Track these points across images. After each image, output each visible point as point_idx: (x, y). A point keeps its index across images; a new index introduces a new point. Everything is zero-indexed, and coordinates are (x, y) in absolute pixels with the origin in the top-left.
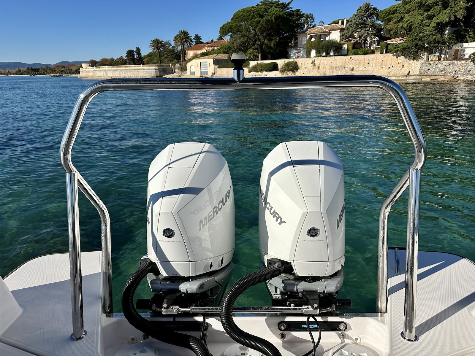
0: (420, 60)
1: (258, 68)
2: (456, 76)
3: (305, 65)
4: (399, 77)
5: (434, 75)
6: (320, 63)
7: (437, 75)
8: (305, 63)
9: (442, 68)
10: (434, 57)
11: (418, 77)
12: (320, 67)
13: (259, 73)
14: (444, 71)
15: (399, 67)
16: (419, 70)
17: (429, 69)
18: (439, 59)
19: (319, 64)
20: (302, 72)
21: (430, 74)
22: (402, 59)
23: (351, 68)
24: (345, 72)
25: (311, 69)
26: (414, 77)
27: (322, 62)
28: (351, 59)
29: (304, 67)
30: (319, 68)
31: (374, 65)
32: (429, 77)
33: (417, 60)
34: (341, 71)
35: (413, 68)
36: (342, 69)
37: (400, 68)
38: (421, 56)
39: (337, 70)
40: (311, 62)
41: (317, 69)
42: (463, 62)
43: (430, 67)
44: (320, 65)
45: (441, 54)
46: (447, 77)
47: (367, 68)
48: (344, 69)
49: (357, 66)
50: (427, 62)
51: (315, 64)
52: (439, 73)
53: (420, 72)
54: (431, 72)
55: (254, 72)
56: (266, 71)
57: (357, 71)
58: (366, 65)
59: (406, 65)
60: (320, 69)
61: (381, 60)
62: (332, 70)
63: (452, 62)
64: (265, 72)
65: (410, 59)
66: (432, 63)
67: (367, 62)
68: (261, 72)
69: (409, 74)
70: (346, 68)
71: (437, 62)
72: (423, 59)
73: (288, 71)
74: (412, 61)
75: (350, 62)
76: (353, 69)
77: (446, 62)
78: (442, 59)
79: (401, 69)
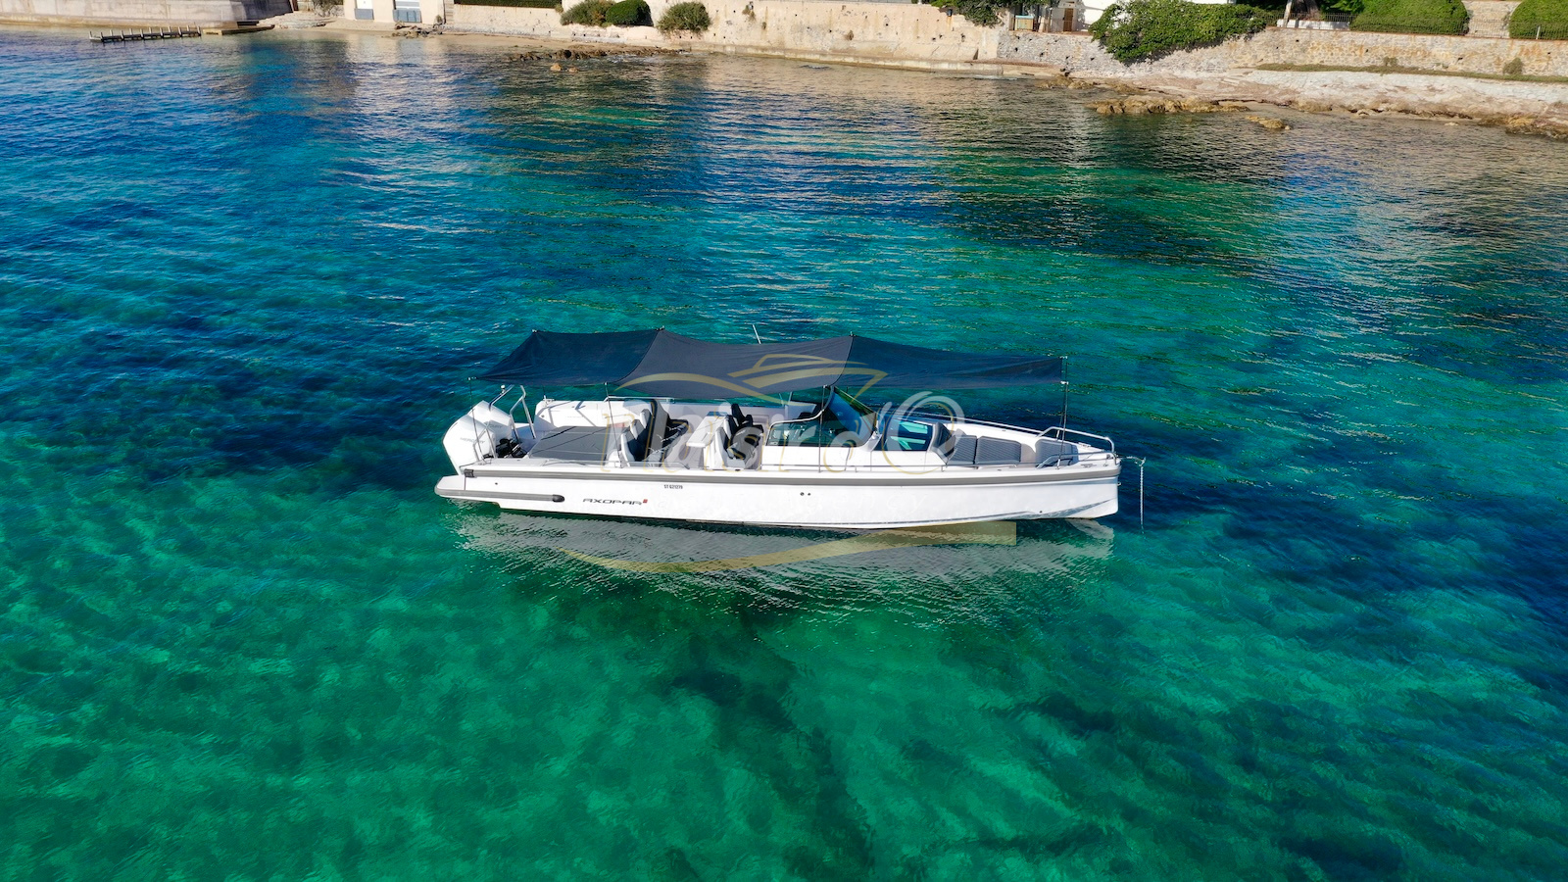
0: (996, 26)
1: (593, 14)
2: (1069, 68)
3: (726, 16)
4: (956, 62)
5: (1027, 64)
6: (766, 13)
7: (1032, 65)
8: (725, 11)
9: (1044, 48)
10: (1025, 21)
11: (995, 68)
12: (768, 25)
13: (597, 28)
14: (1044, 58)
15: (955, 38)
16: (996, 50)
17: (1017, 49)
18: (1036, 27)
19: (764, 15)
20: (720, 35)
21: (1020, 60)
22: (959, 21)
23: (847, 33)
24: (832, 41)
25: (745, 28)
26: (987, 67)
27: (772, 10)
28: (845, 12)
29: (723, 19)
30: (764, 26)
31: (899, 30)
32: (1018, 69)
33: (992, 25)
34: (822, 40)
35: (984, 43)
36: (824, 34)
37: (956, 42)
38: (999, 16)
39: (811, 36)
40: (744, 8)
41: (760, 28)
42: (1080, 38)
43: (1017, 44)
44: (766, 18)
45: (1038, 13)
46: (1052, 70)
47: (883, 35)
48: (828, 34)
49: (860, 30)
50: (1011, 33)
51: (753, 15)
52: (1036, 60)
53: (999, 54)
54: (1020, 56)
55: (578, 25)
56: (617, 24)
57: (859, 42)
58: (882, 29)
59: (969, 35)
60: (768, 28)
61: (914, 19)
62: (799, 34)
63: (1059, 35)
64: (613, 26)
65: (976, 23)
66: (1021, 36)
67: (882, 21)
68: (601, 25)
69: (976, 57)
70: (834, 33)
71: (1031, 35)
72: (1003, 24)
73: (682, 28)
74: (980, 28)
75: (842, 18)
76: (850, 37)
77: (1049, 34)
78: (1041, 27)
79: (959, 44)
